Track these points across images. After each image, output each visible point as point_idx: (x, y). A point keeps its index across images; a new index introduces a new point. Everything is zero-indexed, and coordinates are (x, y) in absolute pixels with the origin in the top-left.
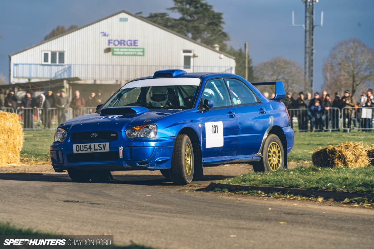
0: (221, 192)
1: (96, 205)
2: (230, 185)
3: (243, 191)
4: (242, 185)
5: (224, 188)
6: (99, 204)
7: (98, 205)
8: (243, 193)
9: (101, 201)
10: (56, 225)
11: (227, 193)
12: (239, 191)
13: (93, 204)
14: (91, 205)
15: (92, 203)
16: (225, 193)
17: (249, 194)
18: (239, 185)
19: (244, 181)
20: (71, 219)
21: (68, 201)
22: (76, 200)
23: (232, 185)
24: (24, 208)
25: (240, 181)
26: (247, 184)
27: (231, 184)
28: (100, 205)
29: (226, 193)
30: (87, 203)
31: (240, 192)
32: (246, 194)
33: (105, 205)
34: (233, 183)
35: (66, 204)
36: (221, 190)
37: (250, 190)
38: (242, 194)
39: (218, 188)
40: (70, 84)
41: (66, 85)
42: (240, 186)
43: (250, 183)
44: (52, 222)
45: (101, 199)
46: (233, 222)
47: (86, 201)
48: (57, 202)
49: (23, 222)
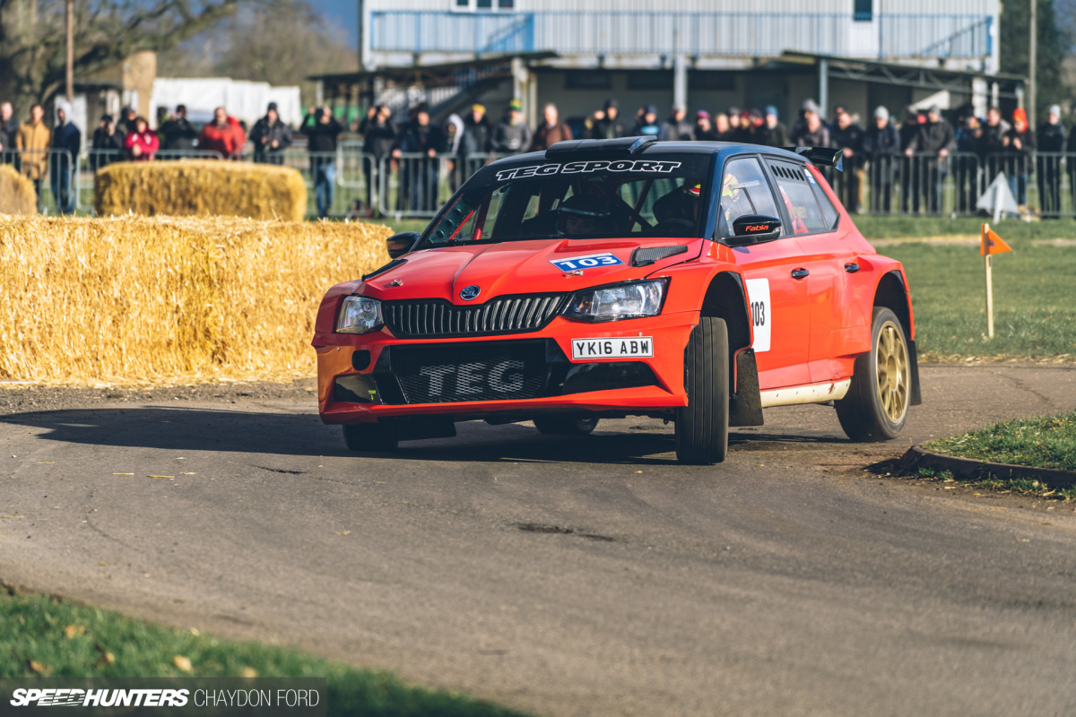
0: (934, 480)
1: (603, 542)
2: (958, 460)
3: (992, 478)
4: (989, 462)
5: (944, 470)
6: (610, 539)
7: (608, 545)
8: (992, 485)
9: (616, 524)
10: (502, 629)
11: (951, 484)
12: (981, 480)
13: (595, 537)
14: (589, 543)
15: (592, 533)
16: (945, 485)
17: (1008, 488)
18: (982, 461)
19: (996, 448)
20: (540, 607)
21: (529, 528)
22: (553, 522)
23: (963, 461)
24: (419, 561)
25: (987, 448)
26: (1003, 458)
27: (962, 458)
28: (614, 544)
29: (949, 483)
30: (582, 536)
31: (985, 482)
32: (1000, 489)
33: (627, 542)
34: (967, 456)
35: (527, 539)
36: (935, 475)
37: (1011, 477)
38: (990, 487)
39: (927, 469)
40: (531, 70)
41: (520, 72)
42: (985, 465)
43: (1011, 454)
44: (492, 618)
45: (618, 517)
46: (951, 616)
47: (578, 525)
48: (502, 530)
49: (418, 619)
